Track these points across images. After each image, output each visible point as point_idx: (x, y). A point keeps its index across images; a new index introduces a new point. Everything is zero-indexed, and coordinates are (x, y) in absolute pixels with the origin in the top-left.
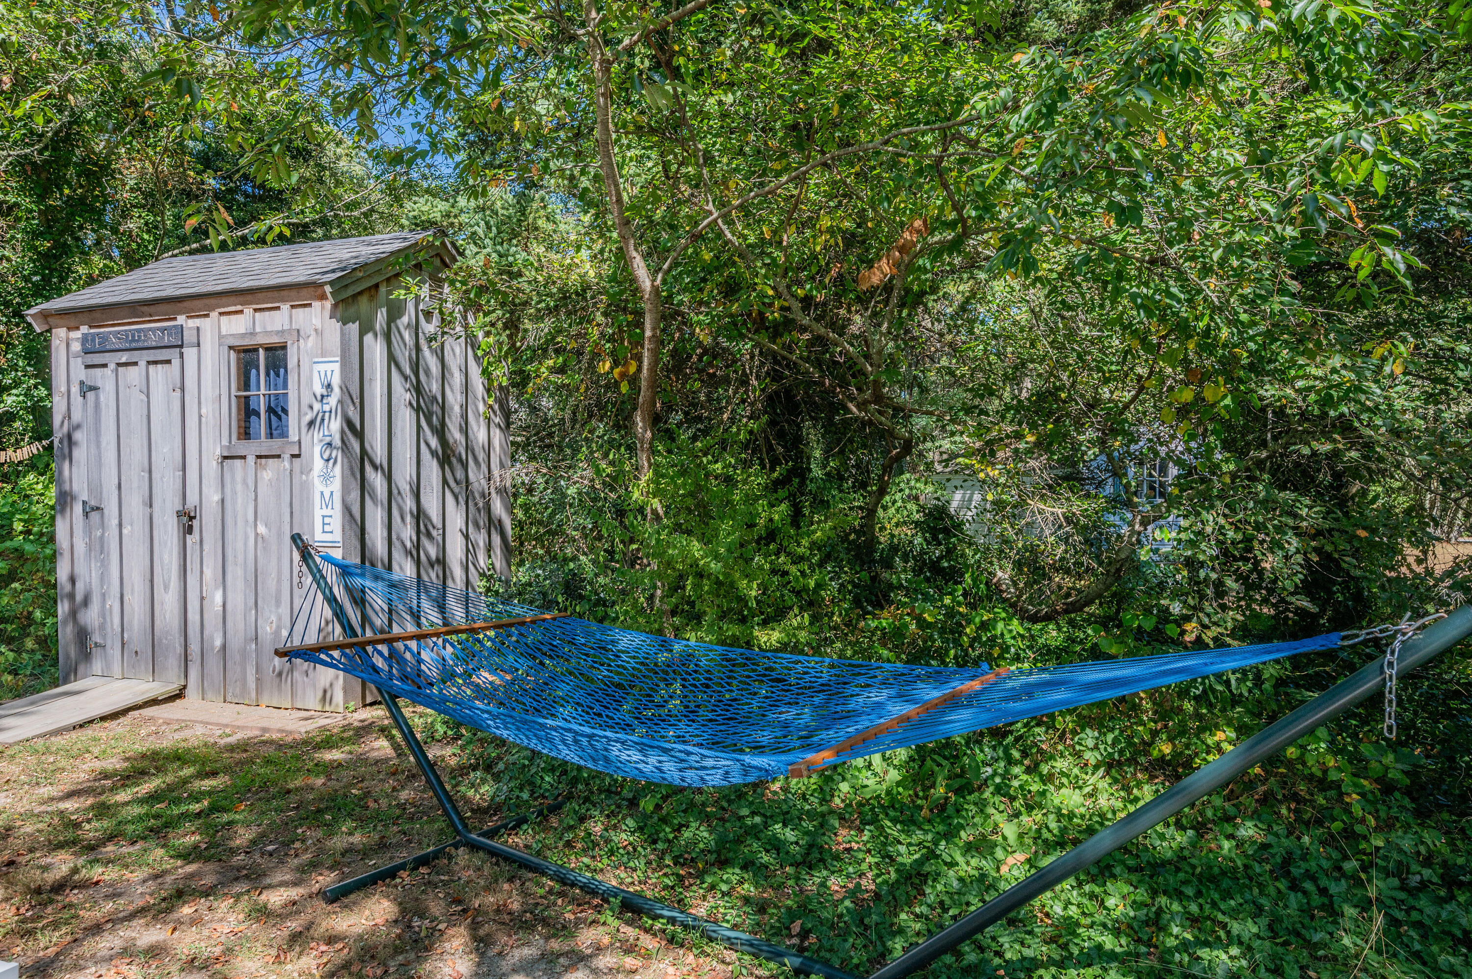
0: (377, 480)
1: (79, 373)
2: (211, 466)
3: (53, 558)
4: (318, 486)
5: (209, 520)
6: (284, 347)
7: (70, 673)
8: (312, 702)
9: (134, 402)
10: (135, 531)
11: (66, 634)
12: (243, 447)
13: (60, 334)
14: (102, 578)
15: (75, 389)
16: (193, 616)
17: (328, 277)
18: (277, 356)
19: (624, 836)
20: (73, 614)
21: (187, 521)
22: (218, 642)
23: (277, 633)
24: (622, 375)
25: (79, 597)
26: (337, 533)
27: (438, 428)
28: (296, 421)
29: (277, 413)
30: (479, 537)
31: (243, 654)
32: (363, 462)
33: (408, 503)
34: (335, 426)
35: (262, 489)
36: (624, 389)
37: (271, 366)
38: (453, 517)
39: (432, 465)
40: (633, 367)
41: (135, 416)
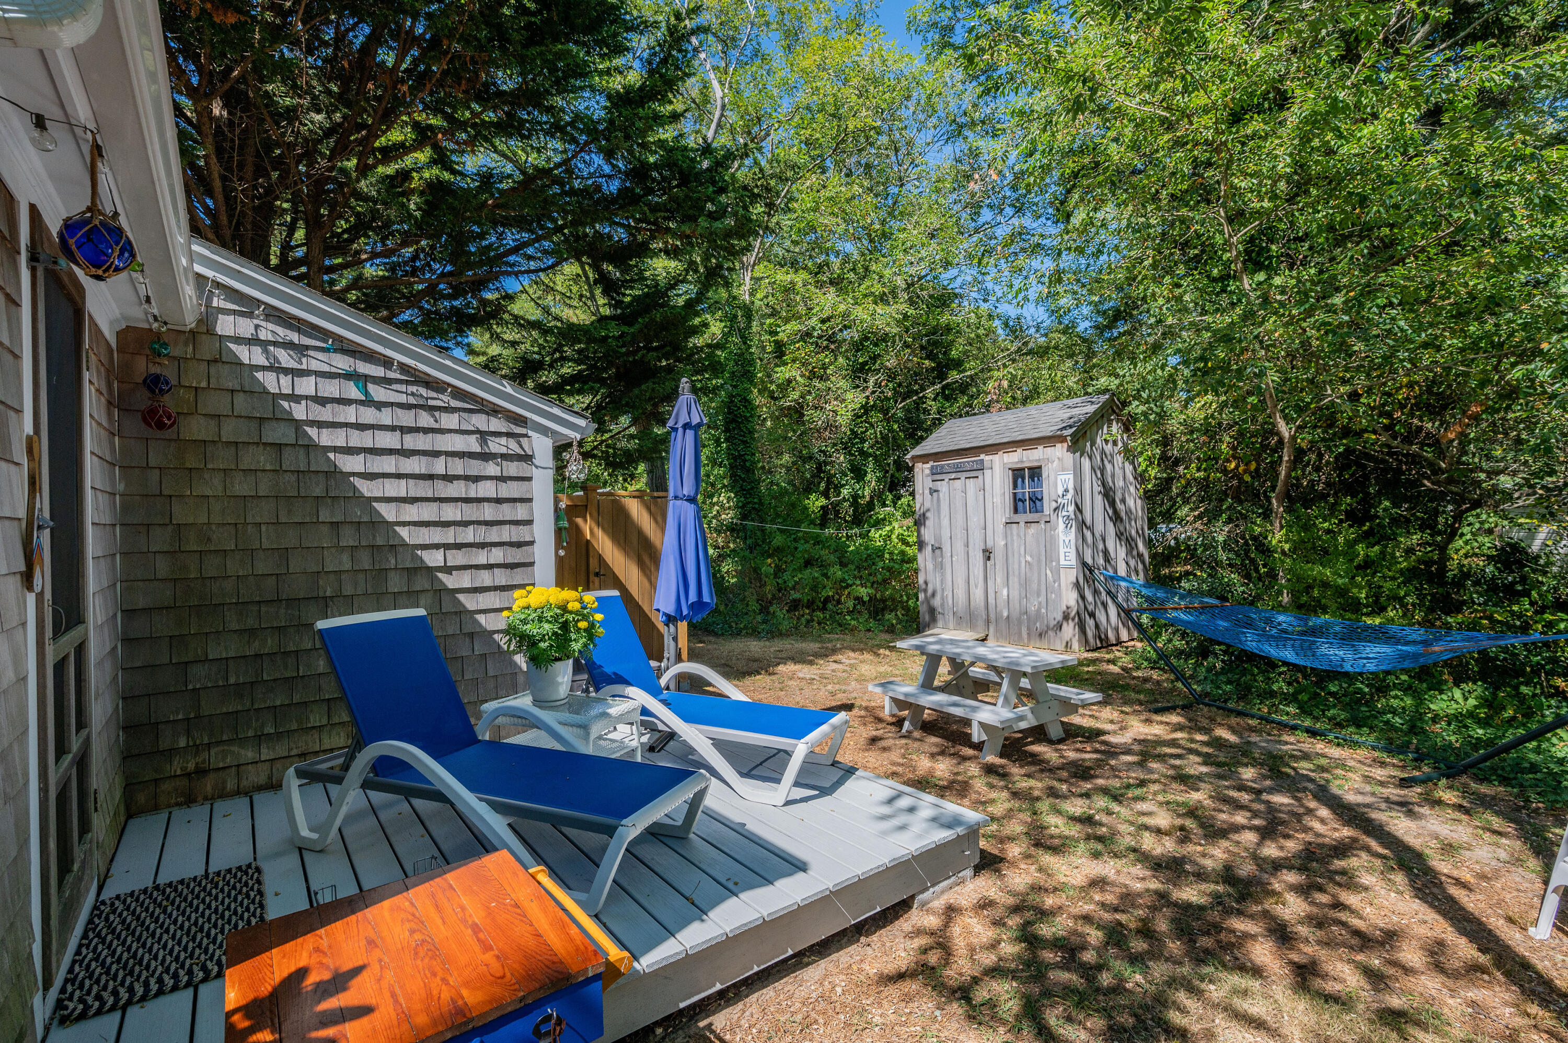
0: (1088, 534)
1: (929, 483)
2: (1000, 527)
3: (916, 571)
4: (1062, 537)
5: (998, 555)
6: (1040, 467)
7: (928, 626)
8: (1060, 646)
9: (959, 495)
10: (959, 558)
11: (923, 609)
12: (1017, 518)
13: (919, 466)
14: (942, 582)
15: (927, 492)
16: (991, 600)
17: (1066, 433)
18: (1035, 472)
19: (1291, 709)
20: (927, 600)
21: (988, 554)
22: (1005, 614)
23: (1039, 610)
24: (1245, 471)
25: (930, 592)
26: (1073, 560)
27: (1112, 503)
28: (1048, 506)
29: (1036, 500)
30: (1132, 563)
31: (1019, 621)
32: (1082, 524)
33: (1101, 546)
34: (1072, 508)
35: (1029, 539)
36: (1247, 478)
37: (1032, 478)
38: (1120, 553)
39: (1110, 525)
40: (1253, 466)
41: (959, 503)
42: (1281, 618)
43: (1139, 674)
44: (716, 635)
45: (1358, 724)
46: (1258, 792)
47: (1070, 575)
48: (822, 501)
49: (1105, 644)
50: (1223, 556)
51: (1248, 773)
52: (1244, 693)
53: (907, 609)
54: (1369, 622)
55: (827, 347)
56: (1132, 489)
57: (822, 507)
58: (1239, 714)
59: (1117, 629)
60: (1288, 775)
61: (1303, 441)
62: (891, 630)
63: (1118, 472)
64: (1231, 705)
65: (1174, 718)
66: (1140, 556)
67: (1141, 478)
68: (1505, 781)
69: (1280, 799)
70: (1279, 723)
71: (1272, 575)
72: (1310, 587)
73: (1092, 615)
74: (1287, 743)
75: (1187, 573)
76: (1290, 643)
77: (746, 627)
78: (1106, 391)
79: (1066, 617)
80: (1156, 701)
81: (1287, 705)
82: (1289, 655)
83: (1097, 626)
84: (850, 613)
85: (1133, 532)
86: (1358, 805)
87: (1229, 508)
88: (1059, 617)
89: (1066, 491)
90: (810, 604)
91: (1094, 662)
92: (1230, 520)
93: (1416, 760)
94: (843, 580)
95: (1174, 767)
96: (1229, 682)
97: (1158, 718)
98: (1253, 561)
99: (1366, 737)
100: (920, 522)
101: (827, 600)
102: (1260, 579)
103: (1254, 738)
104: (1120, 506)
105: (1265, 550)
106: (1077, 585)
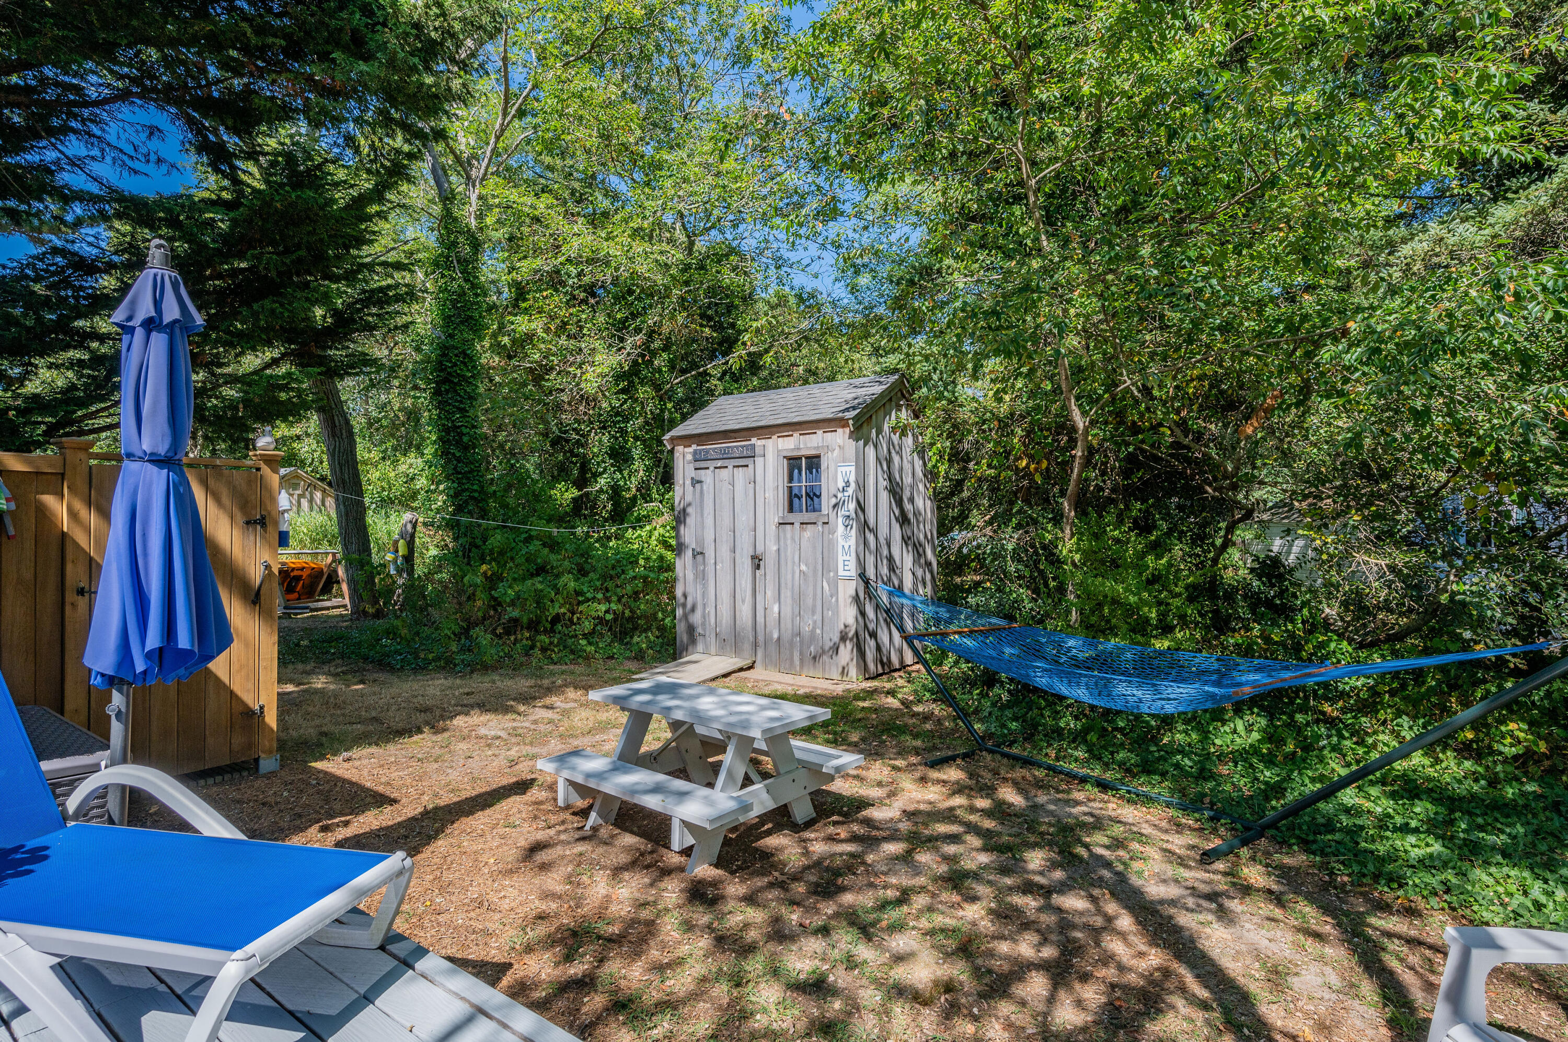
0: (871, 538)
1: (691, 472)
2: (772, 529)
3: (674, 582)
4: (841, 542)
5: (769, 562)
6: (818, 457)
7: (683, 651)
8: (836, 675)
9: (726, 488)
10: (724, 567)
11: (681, 628)
12: (791, 518)
13: (679, 450)
14: (704, 595)
15: (688, 482)
16: (760, 619)
17: (849, 415)
18: (814, 462)
19: (1080, 754)
20: (685, 616)
21: (757, 561)
22: (776, 636)
23: (813, 631)
24: (1036, 470)
25: (689, 606)
26: (853, 571)
27: (900, 503)
28: (826, 503)
29: (813, 496)
30: (919, 573)
31: (792, 644)
32: (865, 527)
33: (885, 552)
34: (852, 506)
35: (804, 544)
36: (1038, 479)
37: (809, 468)
38: (907, 561)
39: (896, 527)
40: (1044, 464)
41: (725, 499)
42: (1071, 643)
43: (919, 709)
44: (392, 669)
45: (1147, 768)
46: (1046, 892)
47: (849, 588)
48: (574, 493)
49: (887, 669)
50: (1012, 567)
51: (1036, 859)
52: (1031, 732)
53: (662, 629)
54: (1157, 646)
55: (584, 301)
56: (921, 487)
57: (574, 500)
58: (1027, 763)
59: (901, 651)
60: (1080, 859)
61: (1096, 436)
62: (640, 657)
63: (907, 466)
64: (1015, 750)
65: (954, 774)
66: (929, 564)
67: (931, 475)
68: (1306, 845)
69: (1074, 902)
70: (1068, 774)
71: (1061, 589)
72: (1100, 605)
73: (873, 635)
74: (1077, 803)
75: (978, 584)
76: (1084, 680)
77: (438, 659)
78: (896, 370)
79: (843, 638)
80: (935, 748)
81: (1076, 748)
82: (1081, 693)
83: (879, 648)
84: (585, 636)
85: (922, 537)
86: (1162, 902)
87: (1020, 512)
88: (836, 638)
89: (848, 484)
90: (533, 626)
91: (870, 694)
92: (1019, 526)
93: (1211, 819)
94: (578, 593)
95: (946, 858)
96: (1015, 719)
97: (934, 774)
98: (1042, 573)
99: (1161, 789)
100: (680, 518)
101: (557, 619)
102: (1049, 595)
103: (1042, 798)
104: (908, 507)
105: (1055, 561)
106: (856, 598)
